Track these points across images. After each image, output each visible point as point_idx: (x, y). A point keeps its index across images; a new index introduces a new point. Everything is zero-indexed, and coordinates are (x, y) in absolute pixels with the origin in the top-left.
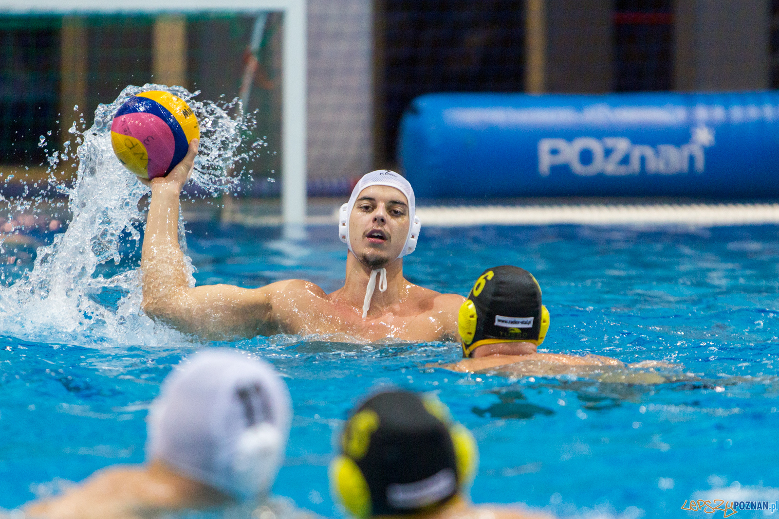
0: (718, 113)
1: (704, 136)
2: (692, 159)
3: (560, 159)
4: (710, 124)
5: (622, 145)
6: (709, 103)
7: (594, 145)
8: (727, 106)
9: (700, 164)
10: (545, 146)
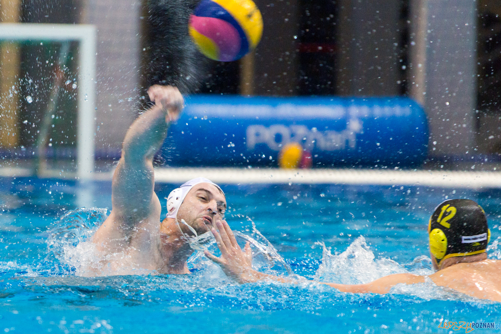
0: (365, 111)
1: (355, 126)
2: (347, 142)
3: (261, 140)
4: (361, 118)
5: (301, 131)
6: (359, 103)
7: (284, 131)
8: (371, 106)
9: (353, 145)
10: (252, 131)
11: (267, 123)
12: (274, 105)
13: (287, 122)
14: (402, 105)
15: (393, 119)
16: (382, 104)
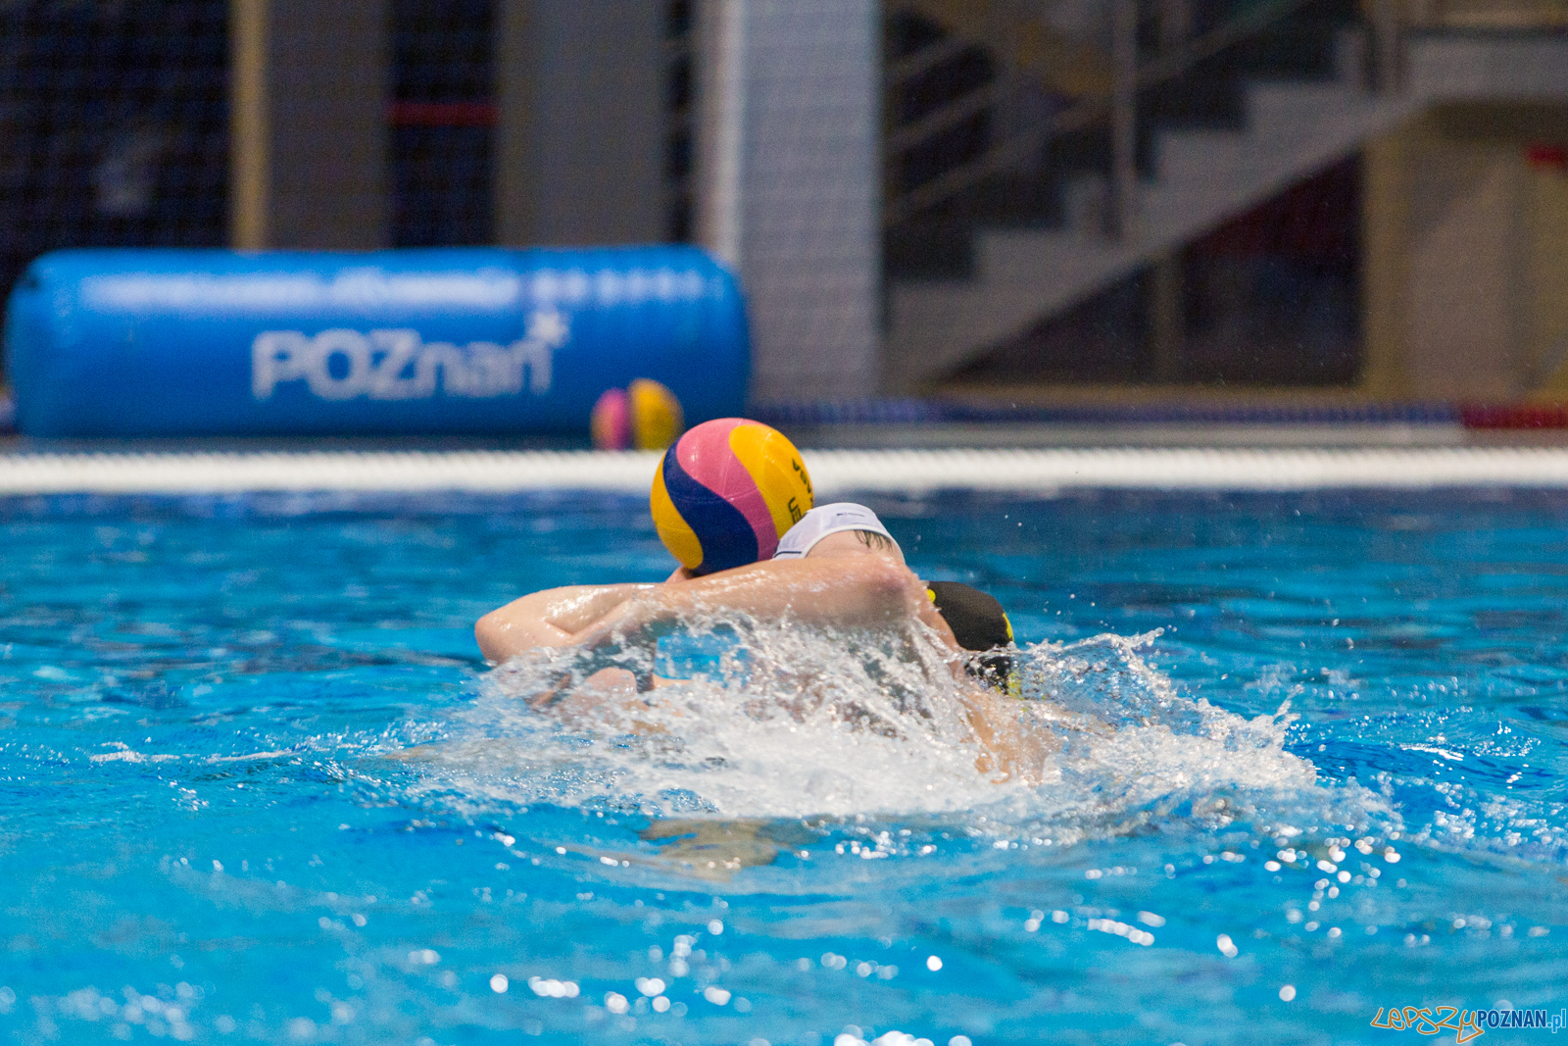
0: (575, 286)
1: (548, 329)
2: (527, 370)
3: (293, 368)
4: (561, 306)
5: (403, 344)
6: (560, 266)
7: (355, 346)
8: (591, 271)
9: (542, 379)
10: (265, 346)
11: (310, 324)
12: (328, 276)
13: (363, 322)
14: (679, 269)
15: (651, 308)
16: (622, 268)
